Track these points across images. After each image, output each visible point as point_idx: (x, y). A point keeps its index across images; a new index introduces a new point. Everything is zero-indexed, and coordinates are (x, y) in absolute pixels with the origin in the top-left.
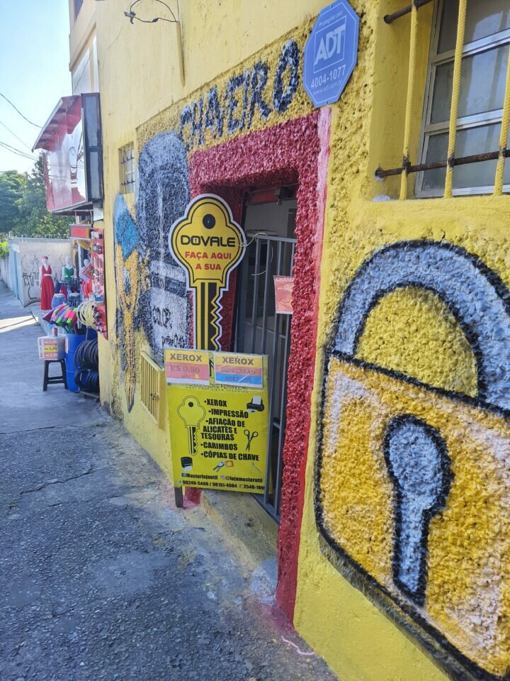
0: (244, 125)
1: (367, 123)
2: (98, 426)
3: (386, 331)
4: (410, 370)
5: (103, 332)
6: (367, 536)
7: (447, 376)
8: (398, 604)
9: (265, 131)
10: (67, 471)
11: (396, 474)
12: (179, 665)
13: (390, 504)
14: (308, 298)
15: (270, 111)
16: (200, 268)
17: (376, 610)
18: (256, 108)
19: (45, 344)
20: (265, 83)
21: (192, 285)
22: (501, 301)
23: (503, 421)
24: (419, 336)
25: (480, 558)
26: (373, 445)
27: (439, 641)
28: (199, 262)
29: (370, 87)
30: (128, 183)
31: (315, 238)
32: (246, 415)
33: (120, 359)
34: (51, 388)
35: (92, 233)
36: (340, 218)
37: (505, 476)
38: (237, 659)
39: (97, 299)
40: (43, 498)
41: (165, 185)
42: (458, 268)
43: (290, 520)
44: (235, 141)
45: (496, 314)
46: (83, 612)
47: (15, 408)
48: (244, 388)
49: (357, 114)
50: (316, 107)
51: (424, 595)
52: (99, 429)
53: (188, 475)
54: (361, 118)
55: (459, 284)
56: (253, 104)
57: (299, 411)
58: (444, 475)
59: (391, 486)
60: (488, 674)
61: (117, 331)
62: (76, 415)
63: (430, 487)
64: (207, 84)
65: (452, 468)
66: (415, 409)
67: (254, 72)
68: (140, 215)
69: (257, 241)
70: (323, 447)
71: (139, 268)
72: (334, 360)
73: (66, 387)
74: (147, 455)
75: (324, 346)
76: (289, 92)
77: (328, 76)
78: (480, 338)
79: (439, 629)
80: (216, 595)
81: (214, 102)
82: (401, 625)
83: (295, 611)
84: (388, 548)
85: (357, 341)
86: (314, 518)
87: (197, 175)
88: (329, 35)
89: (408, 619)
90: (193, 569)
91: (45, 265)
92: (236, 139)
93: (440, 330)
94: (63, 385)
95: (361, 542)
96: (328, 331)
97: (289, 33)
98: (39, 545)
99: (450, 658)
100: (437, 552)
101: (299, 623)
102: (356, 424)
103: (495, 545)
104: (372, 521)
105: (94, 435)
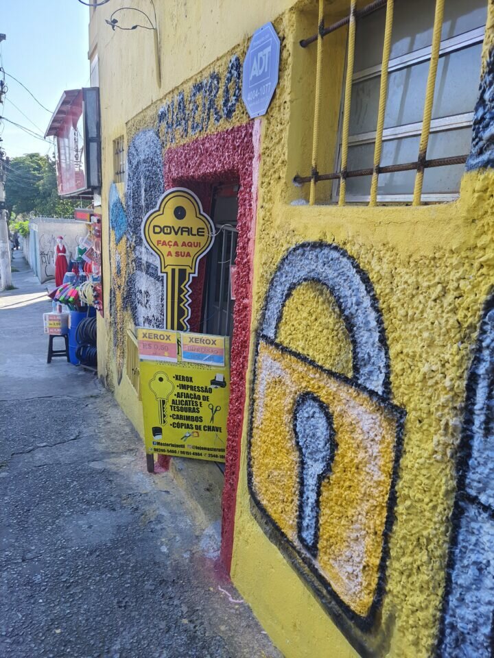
0: (203, 128)
1: (285, 135)
2: (92, 397)
3: (296, 320)
4: (311, 353)
5: (100, 310)
6: (281, 498)
7: (334, 360)
8: (300, 556)
9: (217, 135)
10: (56, 437)
11: (300, 444)
12: (125, 606)
13: (296, 471)
14: (245, 287)
15: (221, 117)
16: (171, 256)
17: (285, 561)
18: (211, 114)
19: (50, 320)
20: (217, 92)
21: (163, 271)
22: (369, 297)
23: (369, 399)
24: (317, 324)
25: (353, 516)
26: (287, 418)
27: (326, 589)
28: (170, 250)
29: (288, 104)
30: (120, 173)
31: (250, 234)
32: (210, 391)
33: (112, 336)
34: (55, 361)
35: (92, 217)
36: (266, 219)
37: (369, 446)
38: (175, 603)
39: (94, 280)
40: (31, 460)
41: (147, 177)
42: (343, 267)
43: (230, 483)
44: (196, 142)
45: (365, 308)
46: (49, 558)
47: (19, 378)
48: (208, 366)
49: (280, 127)
50: (251, 118)
51: (317, 549)
52: (92, 400)
53: (158, 443)
54: (282, 130)
55: (342, 281)
56: (209, 109)
57: (238, 387)
58: (331, 444)
59: (298, 453)
60: (356, 615)
61: (111, 310)
62: (74, 386)
63: (322, 455)
64: (177, 88)
65: (336, 438)
66: (313, 387)
67: (210, 81)
68: (129, 203)
69: (224, 232)
70: (253, 419)
71: (127, 253)
72: (262, 342)
73: (69, 361)
74: (130, 424)
75: (256, 331)
76: (234, 102)
77: (259, 91)
78: (355, 328)
79: (326, 577)
80: (168, 549)
81: (182, 105)
82: (301, 574)
83: (232, 564)
84: (295, 508)
85: (277, 327)
86: (246, 482)
87: (170, 171)
88: (260, 54)
89: (306, 569)
90: (152, 526)
91: (60, 245)
92: (197, 141)
93: (330, 320)
94: (65, 358)
95: (277, 503)
96: (259, 317)
97: (234, 48)
98: (20, 500)
99: (333, 603)
100: (327, 511)
101: (234, 575)
102: (276, 400)
103: (363, 505)
104: (284, 484)
105: (87, 405)
